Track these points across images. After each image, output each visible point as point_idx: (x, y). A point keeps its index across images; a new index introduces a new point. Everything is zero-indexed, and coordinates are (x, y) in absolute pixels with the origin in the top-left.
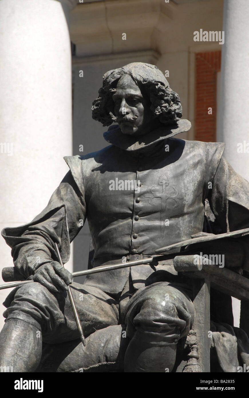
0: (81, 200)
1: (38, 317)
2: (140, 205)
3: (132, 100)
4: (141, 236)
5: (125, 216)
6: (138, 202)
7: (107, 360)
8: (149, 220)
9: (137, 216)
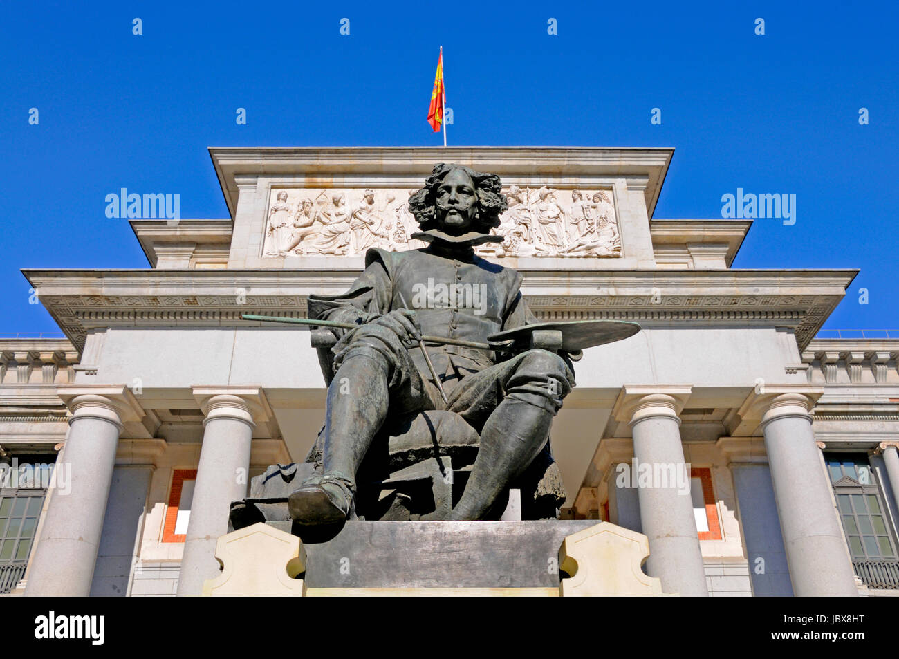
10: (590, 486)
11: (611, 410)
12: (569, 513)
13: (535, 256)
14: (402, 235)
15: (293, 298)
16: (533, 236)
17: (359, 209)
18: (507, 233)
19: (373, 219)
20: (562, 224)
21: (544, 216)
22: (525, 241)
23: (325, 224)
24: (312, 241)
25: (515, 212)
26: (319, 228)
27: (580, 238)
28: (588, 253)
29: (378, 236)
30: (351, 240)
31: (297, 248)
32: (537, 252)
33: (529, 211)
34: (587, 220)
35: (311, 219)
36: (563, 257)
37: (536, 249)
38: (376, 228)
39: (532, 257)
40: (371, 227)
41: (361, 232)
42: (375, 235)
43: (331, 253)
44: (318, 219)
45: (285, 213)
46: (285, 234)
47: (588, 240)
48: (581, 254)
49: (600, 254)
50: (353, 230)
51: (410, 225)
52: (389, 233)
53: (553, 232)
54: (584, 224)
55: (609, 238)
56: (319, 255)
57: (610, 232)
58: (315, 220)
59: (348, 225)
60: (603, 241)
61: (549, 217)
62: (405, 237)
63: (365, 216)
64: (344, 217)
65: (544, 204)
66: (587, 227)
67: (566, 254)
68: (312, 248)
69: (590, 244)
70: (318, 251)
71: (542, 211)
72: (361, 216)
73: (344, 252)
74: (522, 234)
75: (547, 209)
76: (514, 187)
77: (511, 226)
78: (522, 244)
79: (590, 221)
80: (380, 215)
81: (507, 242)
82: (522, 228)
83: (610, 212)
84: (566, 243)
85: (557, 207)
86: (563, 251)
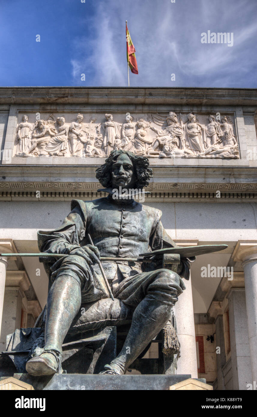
9: (122, 236)
10: (217, 300)
11: (231, 255)
12: (205, 316)
13: (184, 157)
14: (101, 143)
15: (32, 183)
16: (183, 144)
17: (74, 127)
18: (167, 144)
19: (82, 133)
20: (201, 136)
21: (190, 132)
22: (179, 147)
23: (52, 136)
24: (44, 147)
25: (172, 129)
26: (48, 138)
27: (213, 146)
28: (217, 156)
29: (85, 144)
30: (68, 146)
31: (34, 151)
32: (186, 154)
33: (181, 128)
34: (218, 134)
35: (44, 133)
36: (202, 158)
37: (185, 152)
38: (84, 139)
39: (182, 158)
40: (81, 138)
41: (75, 141)
42: (83, 143)
43: (56, 154)
44: (47, 133)
45: (27, 129)
46: (27, 143)
47: (218, 147)
48: (213, 156)
49: (225, 156)
50: (70, 140)
51: (106, 137)
52: (93, 142)
53: (196, 142)
54: (215, 137)
55: (231, 146)
56: (48, 156)
57: (232, 142)
58: (46, 134)
59: (67, 137)
60: (227, 148)
61: (193, 132)
62: (103, 144)
63: (77, 131)
64: (64, 132)
65: (190, 125)
66: (218, 139)
67: (204, 156)
68: (44, 151)
69: (219, 150)
70: (48, 153)
71: (189, 128)
72: (75, 131)
73: (63, 154)
74: (176, 143)
75: (192, 127)
76: (172, 113)
77: (168, 138)
78: (176, 149)
79: (219, 135)
80: (87, 130)
81: (167, 148)
82: (176, 140)
83: (232, 129)
84: (204, 150)
85: (198, 126)
86: (202, 154)
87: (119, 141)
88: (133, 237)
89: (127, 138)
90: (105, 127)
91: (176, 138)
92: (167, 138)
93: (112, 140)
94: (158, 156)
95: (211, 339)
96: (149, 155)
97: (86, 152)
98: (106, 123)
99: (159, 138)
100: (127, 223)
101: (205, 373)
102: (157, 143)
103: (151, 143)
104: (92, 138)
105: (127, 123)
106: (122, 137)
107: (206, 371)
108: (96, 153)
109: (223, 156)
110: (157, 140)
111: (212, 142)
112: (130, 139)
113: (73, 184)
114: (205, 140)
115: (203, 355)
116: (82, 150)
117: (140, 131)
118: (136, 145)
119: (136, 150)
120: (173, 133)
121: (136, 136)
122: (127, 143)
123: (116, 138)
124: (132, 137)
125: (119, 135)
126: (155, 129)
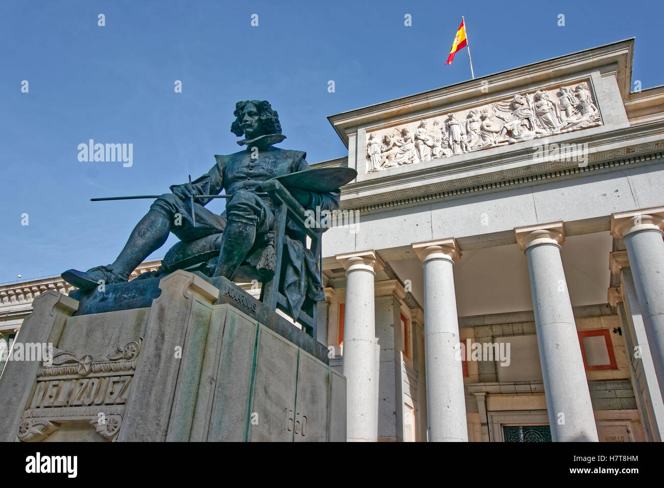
0: (220, 174)
1: (167, 210)
2: (252, 171)
3: (251, 114)
4: (250, 188)
5: (243, 178)
6: (250, 170)
7: (216, 249)
8: (256, 180)
9: (249, 178)
10: (614, 288)
11: (609, 231)
13: (536, 138)
14: (447, 143)
15: (384, 194)
16: (534, 125)
17: (418, 133)
18: (515, 127)
19: (428, 137)
20: (554, 112)
21: (540, 110)
22: (529, 129)
23: (399, 147)
24: (393, 159)
25: (520, 112)
26: (396, 149)
27: (568, 119)
28: (575, 128)
29: (432, 147)
30: (416, 154)
31: (385, 164)
32: (538, 135)
33: (530, 109)
34: (573, 105)
35: (391, 145)
36: (557, 134)
37: (537, 133)
38: (430, 143)
39: (535, 139)
40: (427, 142)
41: (422, 147)
42: (430, 147)
43: (405, 163)
44: (395, 145)
45: (375, 145)
46: (377, 158)
47: (573, 119)
48: (570, 129)
49: (583, 126)
50: (417, 146)
51: (451, 136)
52: (439, 144)
53: (548, 119)
54: (570, 109)
55: (590, 114)
56: (398, 166)
57: (591, 110)
58: (393, 146)
59: (413, 144)
60: (586, 117)
61: (544, 110)
62: (449, 144)
63: (422, 137)
64: (410, 140)
65: (539, 102)
66: (573, 110)
67: (559, 132)
68: (394, 163)
69: (576, 121)
70: (397, 164)
71: (538, 107)
72: (421, 137)
73: (412, 161)
74: (526, 125)
75: (542, 105)
76: (517, 96)
77: (517, 122)
78: (526, 132)
79: (575, 106)
80: (432, 134)
81: (515, 133)
82: (526, 122)
83: (590, 96)
84: (559, 125)
85: (549, 102)
86: (556, 131)
87: (465, 137)
88: (261, 178)
89: (473, 132)
90: (449, 127)
91: (525, 120)
92: (514, 123)
93: (458, 138)
94: (507, 143)
95: (618, 331)
96: (497, 144)
97: (433, 155)
98: (449, 122)
99: (506, 125)
100: (255, 166)
101: (617, 369)
102: (505, 131)
103: (499, 132)
104: (438, 141)
105: (471, 117)
106: (468, 132)
107: (618, 367)
108: (444, 154)
109: (581, 127)
110: (504, 127)
111: (567, 115)
112: (476, 133)
113: (423, 187)
114: (559, 115)
115: (612, 350)
116: (429, 154)
117: (486, 122)
118: (483, 137)
119: (484, 143)
120: (520, 116)
121: (482, 128)
122: (473, 137)
123: (462, 135)
124: (478, 131)
125: (464, 132)
126: (501, 116)
